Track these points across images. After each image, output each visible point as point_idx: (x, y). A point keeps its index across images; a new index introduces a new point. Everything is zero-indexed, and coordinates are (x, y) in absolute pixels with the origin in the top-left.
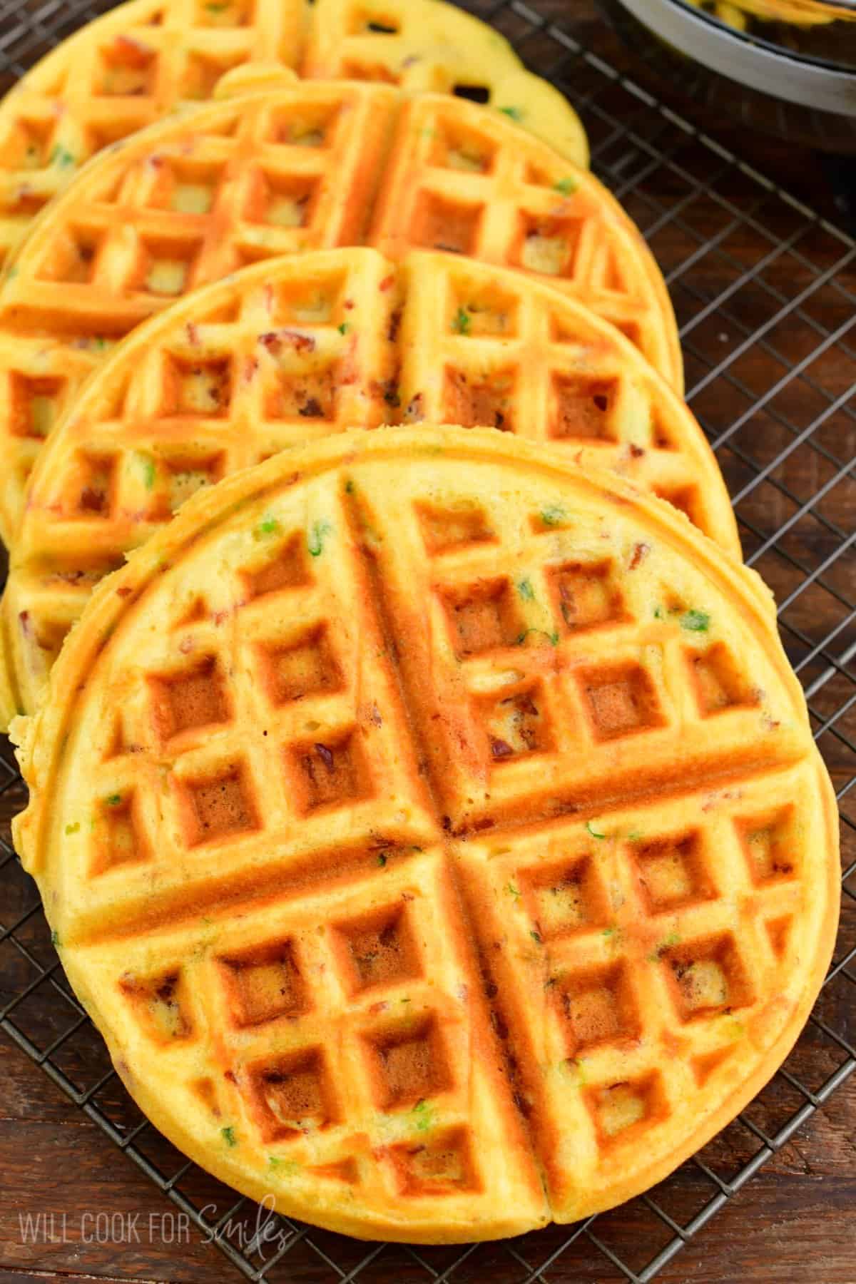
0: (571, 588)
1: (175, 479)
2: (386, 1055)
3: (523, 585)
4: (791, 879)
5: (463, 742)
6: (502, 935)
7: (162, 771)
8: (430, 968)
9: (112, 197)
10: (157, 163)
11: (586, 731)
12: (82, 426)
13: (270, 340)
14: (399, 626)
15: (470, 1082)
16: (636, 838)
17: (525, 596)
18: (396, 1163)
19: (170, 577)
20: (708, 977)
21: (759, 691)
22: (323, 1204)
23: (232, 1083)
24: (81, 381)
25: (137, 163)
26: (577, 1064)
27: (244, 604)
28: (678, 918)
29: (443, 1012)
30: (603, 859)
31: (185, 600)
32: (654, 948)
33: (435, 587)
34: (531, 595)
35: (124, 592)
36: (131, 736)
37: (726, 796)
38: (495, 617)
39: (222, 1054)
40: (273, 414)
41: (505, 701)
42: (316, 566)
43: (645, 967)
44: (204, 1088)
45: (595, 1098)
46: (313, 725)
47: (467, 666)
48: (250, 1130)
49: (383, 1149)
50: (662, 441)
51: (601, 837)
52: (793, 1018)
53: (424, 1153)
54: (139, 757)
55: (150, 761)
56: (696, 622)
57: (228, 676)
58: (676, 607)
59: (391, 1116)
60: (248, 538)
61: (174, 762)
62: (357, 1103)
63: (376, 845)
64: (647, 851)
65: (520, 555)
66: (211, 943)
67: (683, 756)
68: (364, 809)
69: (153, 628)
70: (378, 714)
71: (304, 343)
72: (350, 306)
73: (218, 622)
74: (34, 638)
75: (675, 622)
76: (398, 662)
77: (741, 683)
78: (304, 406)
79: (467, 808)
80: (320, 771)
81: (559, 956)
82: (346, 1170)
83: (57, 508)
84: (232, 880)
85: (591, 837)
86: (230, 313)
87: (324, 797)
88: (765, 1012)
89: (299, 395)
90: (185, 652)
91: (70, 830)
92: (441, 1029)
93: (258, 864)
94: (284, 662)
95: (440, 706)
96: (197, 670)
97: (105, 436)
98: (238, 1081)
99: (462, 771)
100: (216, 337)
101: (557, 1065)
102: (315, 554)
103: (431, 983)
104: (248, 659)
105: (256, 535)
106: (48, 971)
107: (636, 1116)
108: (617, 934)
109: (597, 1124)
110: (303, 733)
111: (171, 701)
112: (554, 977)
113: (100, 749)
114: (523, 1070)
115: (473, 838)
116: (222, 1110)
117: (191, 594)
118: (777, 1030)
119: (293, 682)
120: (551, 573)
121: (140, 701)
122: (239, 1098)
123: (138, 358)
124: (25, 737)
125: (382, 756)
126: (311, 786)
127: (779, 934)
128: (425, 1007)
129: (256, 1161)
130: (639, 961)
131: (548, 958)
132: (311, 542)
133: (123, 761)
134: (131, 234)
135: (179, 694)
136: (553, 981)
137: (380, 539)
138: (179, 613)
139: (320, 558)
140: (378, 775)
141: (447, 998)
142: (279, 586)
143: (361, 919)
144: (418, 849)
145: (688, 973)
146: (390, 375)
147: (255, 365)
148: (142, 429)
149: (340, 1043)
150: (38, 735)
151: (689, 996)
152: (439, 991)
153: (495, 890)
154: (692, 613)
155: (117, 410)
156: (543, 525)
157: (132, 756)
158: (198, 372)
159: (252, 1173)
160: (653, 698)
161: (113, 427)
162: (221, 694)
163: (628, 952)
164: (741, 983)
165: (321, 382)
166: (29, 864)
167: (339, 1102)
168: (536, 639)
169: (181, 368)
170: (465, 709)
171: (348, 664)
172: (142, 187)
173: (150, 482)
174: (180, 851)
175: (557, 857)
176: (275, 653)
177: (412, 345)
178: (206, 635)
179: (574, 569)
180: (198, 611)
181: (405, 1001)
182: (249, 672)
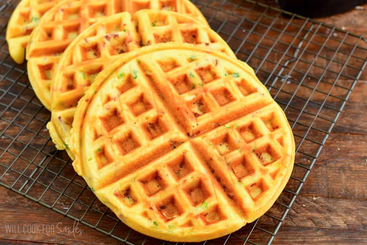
0: (202, 74)
1: (90, 77)
2: (190, 194)
3: (190, 75)
4: (280, 128)
5: (187, 113)
6: (212, 156)
7: (110, 140)
8: (196, 168)
9: (53, 20)
10: (63, 10)
11: (217, 104)
12: (63, 68)
13: (107, 37)
14: (162, 91)
15: (215, 193)
16: (238, 126)
17: (192, 77)
18: (202, 218)
19: (99, 93)
20: (266, 157)
21: (256, 88)
22: (186, 234)
23: (152, 210)
24: (57, 63)
25: (57, 11)
26: (241, 182)
27: (120, 95)
28: (255, 143)
29: (203, 178)
30: (231, 133)
31: (104, 98)
32: (251, 150)
33: (168, 79)
34: (193, 76)
35: (87, 100)
36: (99, 132)
37: (257, 113)
38: (185, 85)
39: (147, 204)
40: (112, 54)
41: (194, 104)
42: (137, 81)
43: (250, 155)
44: (145, 214)
45: (248, 189)
46: (147, 118)
47: (182, 95)
48: (161, 221)
49: (198, 215)
50: (213, 41)
51: (229, 128)
52: (291, 159)
53: (208, 215)
54: (103, 137)
55: (107, 137)
56: (236, 75)
57: (121, 112)
58: (230, 73)
59: (197, 207)
60: (117, 79)
61: (113, 137)
62: (187, 206)
63: (172, 143)
64: (241, 130)
65: (187, 68)
66: (136, 177)
67: (243, 106)
68: (166, 135)
69: (98, 106)
70: (163, 111)
71: (116, 36)
72: (125, 25)
73: (115, 100)
74: (64, 123)
75: (230, 76)
76: (164, 100)
77: (251, 88)
78: (119, 52)
79: (193, 129)
80: (152, 130)
81: (228, 157)
82: (190, 224)
83: (61, 90)
84: (137, 161)
85: (227, 128)
86: (95, 34)
87: (154, 136)
88: (284, 158)
89: (117, 50)
90: (108, 109)
91: (89, 160)
92: (203, 182)
93: (143, 155)
94: (135, 107)
95: (178, 106)
96: (112, 114)
97: (70, 70)
98: (154, 209)
99: (189, 119)
100: (92, 40)
101: (236, 183)
102: (135, 78)
103: (197, 171)
104: (125, 107)
105: (118, 78)
106: (90, 206)
107: (260, 193)
108: (241, 149)
109: (251, 196)
110: (145, 121)
111: (107, 124)
112: (228, 163)
113: (92, 138)
114: (228, 188)
115: (196, 137)
116: (152, 218)
117: (106, 95)
118: (289, 162)
119: (138, 111)
120: (197, 71)
121: (99, 124)
122: (155, 213)
123: (73, 48)
124: (70, 142)
125: (167, 120)
126: (150, 134)
127: (281, 141)
128: (198, 177)
129: (164, 228)
130: (248, 154)
131: (225, 159)
132: (134, 76)
133: (99, 139)
134: (61, 27)
135: (109, 121)
136: (228, 164)
137: (151, 72)
138: (104, 101)
139: (136, 79)
140: (168, 126)
141: (202, 174)
142: (128, 89)
143: (174, 161)
144: (183, 142)
145: (261, 157)
146: (140, 40)
147: (104, 43)
148: (79, 65)
149: (178, 192)
150: (74, 141)
151: (263, 162)
152: (200, 173)
153: (206, 146)
154: (234, 73)
155: (71, 63)
156: (191, 60)
157: (101, 137)
158: (89, 50)
159: (164, 231)
160: (231, 95)
161: (71, 66)
162: (120, 118)
163: (245, 152)
164: (276, 155)
165: (122, 45)
166: (80, 173)
167: (182, 208)
168: (198, 86)
169: (85, 50)
170: (185, 105)
171: (152, 101)
172: (60, 16)
173: (84, 78)
174: (121, 157)
175: (219, 135)
176: (132, 106)
177: (143, 31)
178: (112, 104)
179: (202, 69)
180: (109, 99)
181: (192, 178)
182: (127, 110)
